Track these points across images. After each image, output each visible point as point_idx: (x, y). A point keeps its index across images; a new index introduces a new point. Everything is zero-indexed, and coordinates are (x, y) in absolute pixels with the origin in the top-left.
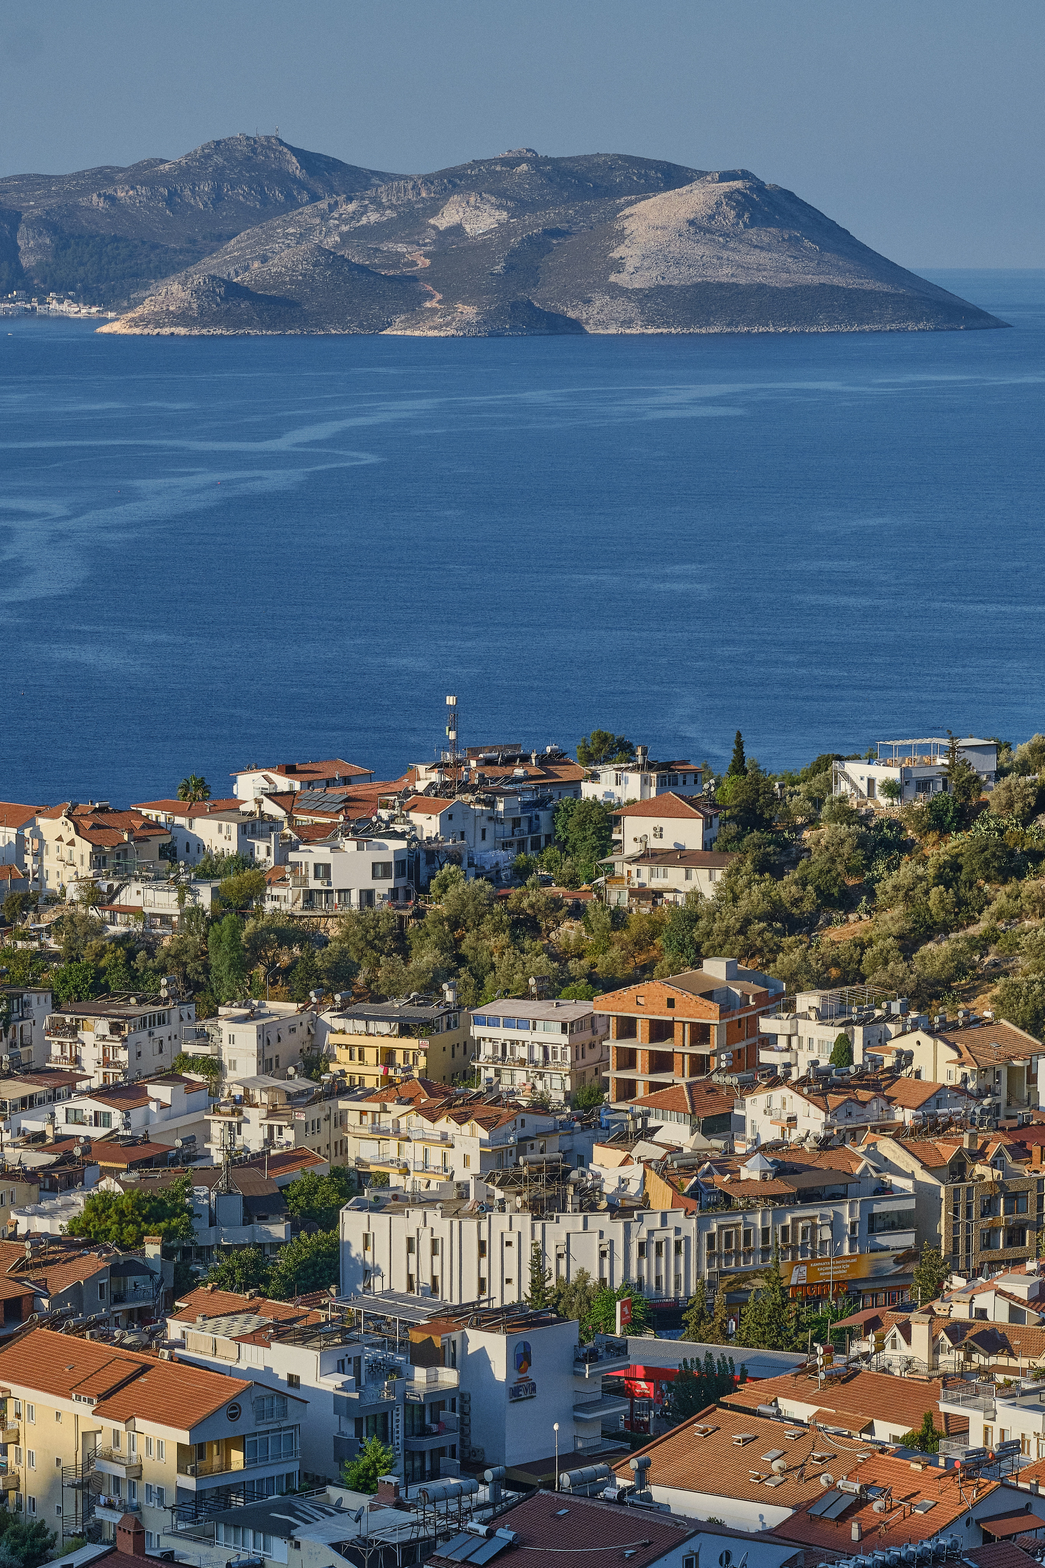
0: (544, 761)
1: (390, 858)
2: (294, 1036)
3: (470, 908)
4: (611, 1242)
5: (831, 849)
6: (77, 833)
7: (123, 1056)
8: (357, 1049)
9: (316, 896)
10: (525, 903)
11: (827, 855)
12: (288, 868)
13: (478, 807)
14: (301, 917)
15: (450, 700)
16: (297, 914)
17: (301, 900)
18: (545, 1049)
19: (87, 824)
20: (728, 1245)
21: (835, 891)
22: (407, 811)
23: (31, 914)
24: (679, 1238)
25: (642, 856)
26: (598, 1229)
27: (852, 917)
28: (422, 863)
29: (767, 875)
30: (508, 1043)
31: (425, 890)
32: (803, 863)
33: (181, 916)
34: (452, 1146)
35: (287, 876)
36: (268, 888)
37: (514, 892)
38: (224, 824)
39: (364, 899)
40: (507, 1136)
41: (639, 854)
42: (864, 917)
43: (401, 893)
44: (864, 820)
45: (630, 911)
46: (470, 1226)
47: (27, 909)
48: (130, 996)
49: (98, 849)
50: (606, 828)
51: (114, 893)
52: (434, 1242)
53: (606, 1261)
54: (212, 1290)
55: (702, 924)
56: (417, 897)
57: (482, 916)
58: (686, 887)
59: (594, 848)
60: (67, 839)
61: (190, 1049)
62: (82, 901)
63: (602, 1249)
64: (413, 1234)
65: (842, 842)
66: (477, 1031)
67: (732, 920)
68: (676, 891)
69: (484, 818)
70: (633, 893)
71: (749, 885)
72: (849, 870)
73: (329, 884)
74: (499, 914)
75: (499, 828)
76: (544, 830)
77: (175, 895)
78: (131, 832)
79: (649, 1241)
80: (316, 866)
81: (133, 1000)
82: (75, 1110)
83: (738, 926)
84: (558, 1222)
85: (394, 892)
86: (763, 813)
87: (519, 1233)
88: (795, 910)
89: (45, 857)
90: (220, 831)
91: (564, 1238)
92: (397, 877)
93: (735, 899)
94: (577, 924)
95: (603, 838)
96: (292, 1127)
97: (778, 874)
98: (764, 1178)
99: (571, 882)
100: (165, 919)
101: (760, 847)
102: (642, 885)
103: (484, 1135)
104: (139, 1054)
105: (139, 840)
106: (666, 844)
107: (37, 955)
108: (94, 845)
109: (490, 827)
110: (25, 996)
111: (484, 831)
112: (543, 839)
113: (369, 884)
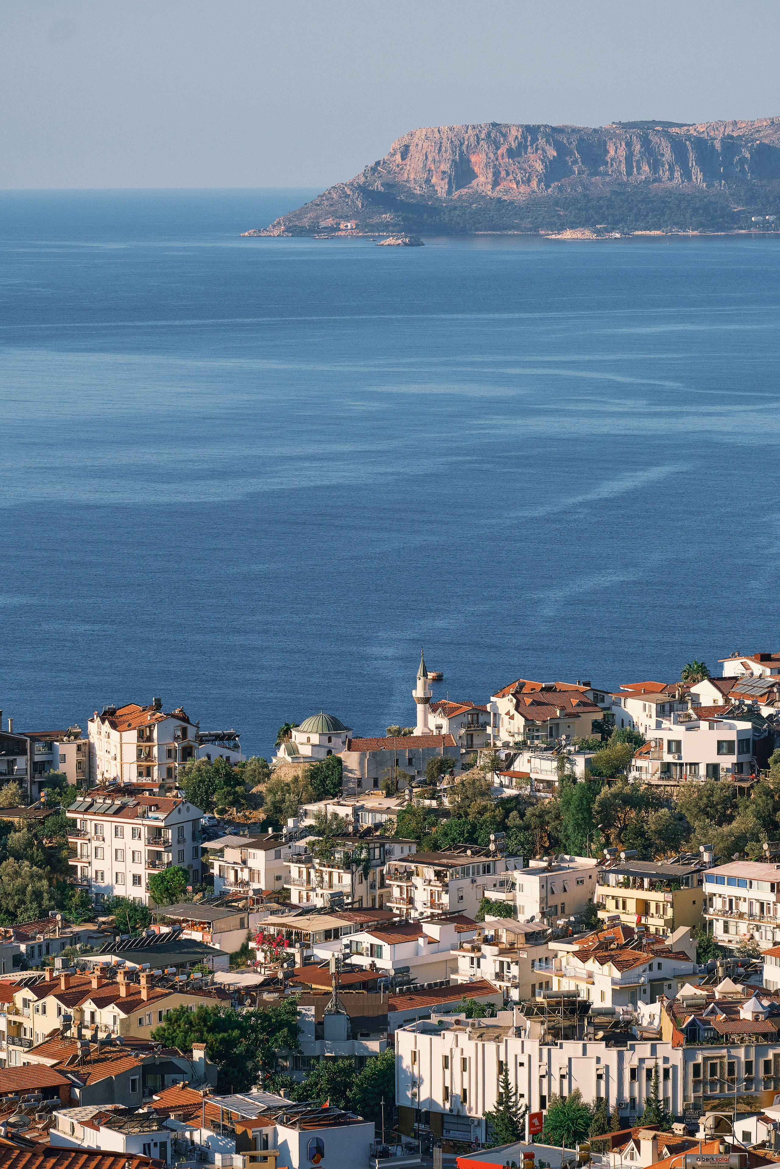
1: (734, 737)
2: (580, 887)
4: (607, 1067)
6: (517, 709)
7: (445, 899)
8: (621, 899)
9: (673, 768)
14: (657, 786)
16: (653, 783)
17: (659, 772)
18: (762, 904)
19: (529, 700)
20: (713, 1073)
23: (447, 776)
24: (667, 1066)
26: (595, 1056)
30: (734, 899)
31: (765, 765)
33: (560, 782)
34: (593, 983)
35: (651, 750)
38: (647, 703)
39: (711, 772)
40: (640, 976)
43: (745, 768)
46: (490, 1047)
48: (466, 848)
49: (531, 723)
52: (464, 1060)
53: (603, 1083)
54: (184, 1087)
56: (758, 771)
60: (511, 714)
61: (493, 895)
63: (599, 1072)
64: (448, 1054)
66: (709, 888)
73: (680, 758)
77: (555, 764)
78: (564, 709)
79: (640, 1067)
80: (669, 742)
81: (469, 852)
82: (357, 942)
84: (561, 1047)
85: (739, 767)
87: (530, 1056)
89: (501, 729)
91: (567, 1063)
92: (739, 754)
96: (517, 963)
98: (756, 1019)
100: (549, 784)
103: (617, 974)
104: (461, 898)
105: (570, 716)
107: (430, 811)
108: (526, 720)
110: (387, 846)
113: (715, 759)
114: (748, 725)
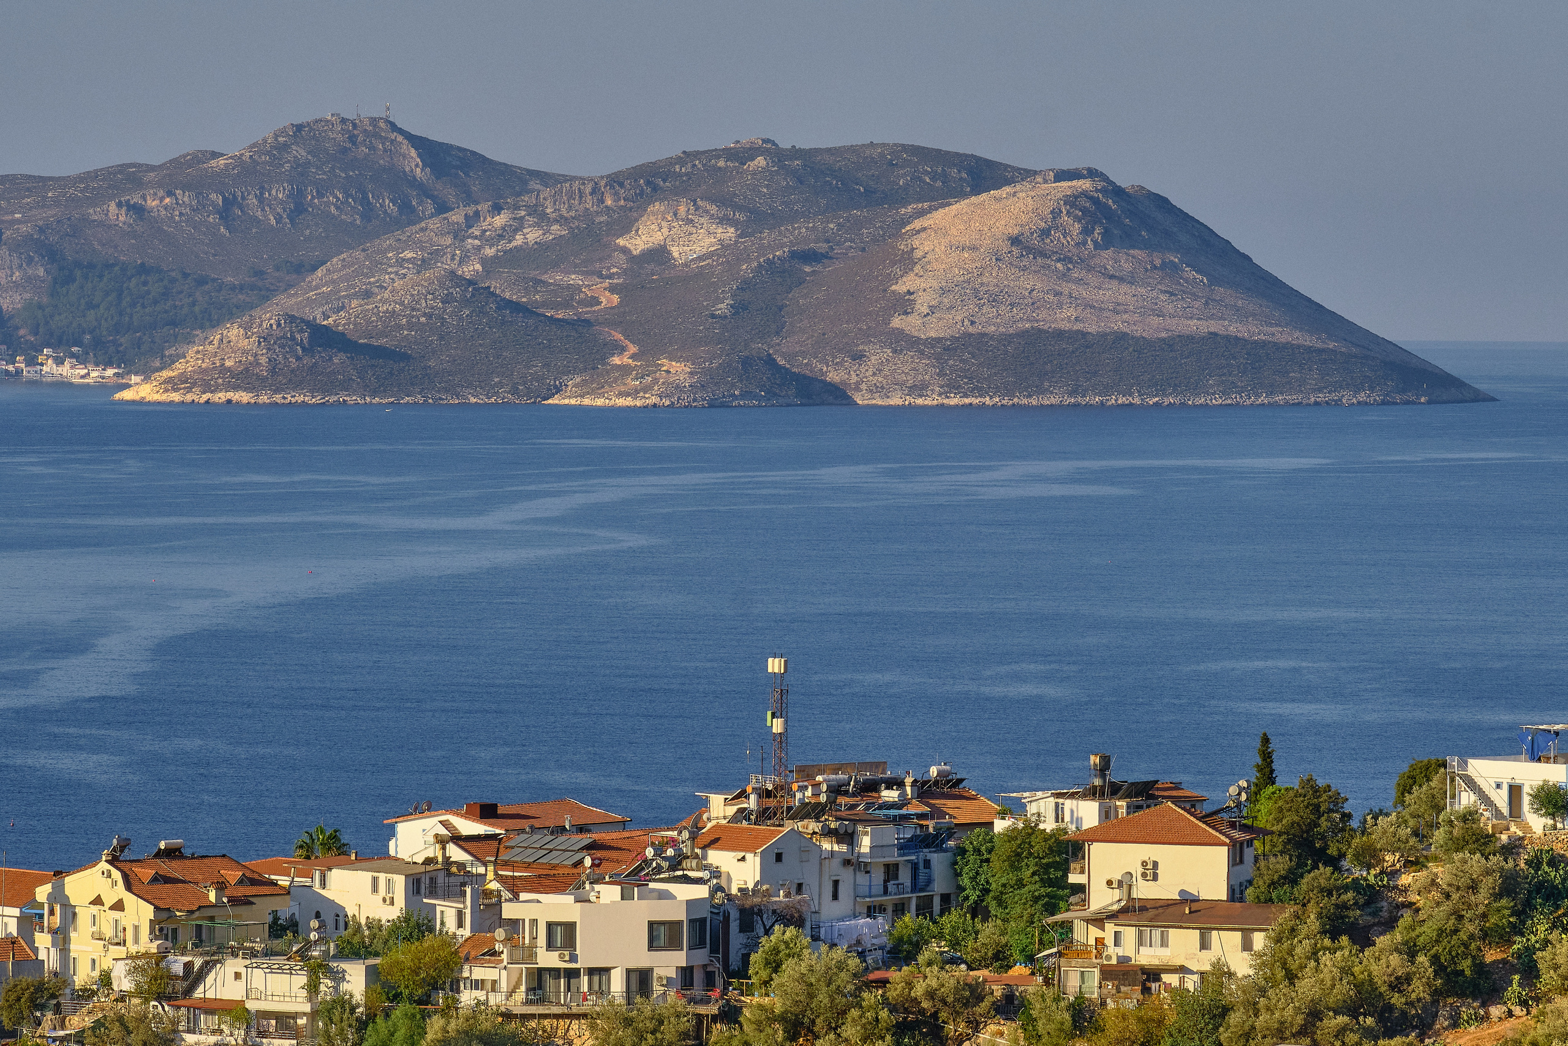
0: (925, 790)
1: (681, 915)
3: (823, 998)
5: (1455, 896)
6: (129, 887)
9: (549, 982)
10: (919, 990)
11: (1447, 907)
12: (500, 934)
13: (826, 846)
14: (525, 1017)
15: (775, 665)
16: (519, 1010)
17: (523, 988)
19: (146, 873)
21: (1466, 965)
22: (704, 848)
23: (49, 1015)
25: (1124, 911)
27: (1496, 1011)
28: (734, 926)
29: (1344, 940)
31: (742, 973)
32: (1407, 917)
33: (313, 1015)
35: (498, 947)
36: (466, 967)
37: (895, 975)
38: (382, 877)
39: (634, 987)
41: (1115, 907)
42: (1517, 1010)
43: (698, 977)
44: (1511, 849)
45: (1103, 1004)
47: (42, 1007)
49: (165, 915)
50: (1056, 866)
51: (194, 977)
55: (1235, 1018)
56: (727, 984)
57: (844, 1013)
58: (1202, 962)
59: (1036, 899)
60: (109, 900)
62: (139, 992)
65: (1474, 887)
67: (1289, 1012)
68: (1182, 970)
69: (836, 862)
70: (1107, 973)
71: (1314, 955)
72: (1485, 935)
73: (573, 958)
74: (874, 1008)
75: (862, 878)
76: (939, 887)
77: (302, 979)
78: (221, 887)
80: (550, 926)
83: (1300, 1020)
85: (686, 974)
86: (1326, 847)
88: (1397, 1000)
89: (73, 935)
90: (375, 889)
92: (690, 948)
93: (1291, 977)
94: (1007, 1028)
95: (1050, 883)
97: (1363, 939)
99: (996, 957)
101: (1330, 894)
102: (1124, 960)
105: (234, 901)
106: (1164, 890)
108: (157, 908)
109: (847, 877)
111: (836, 883)
112: (937, 901)
113: (643, 958)
114: (701, 892)
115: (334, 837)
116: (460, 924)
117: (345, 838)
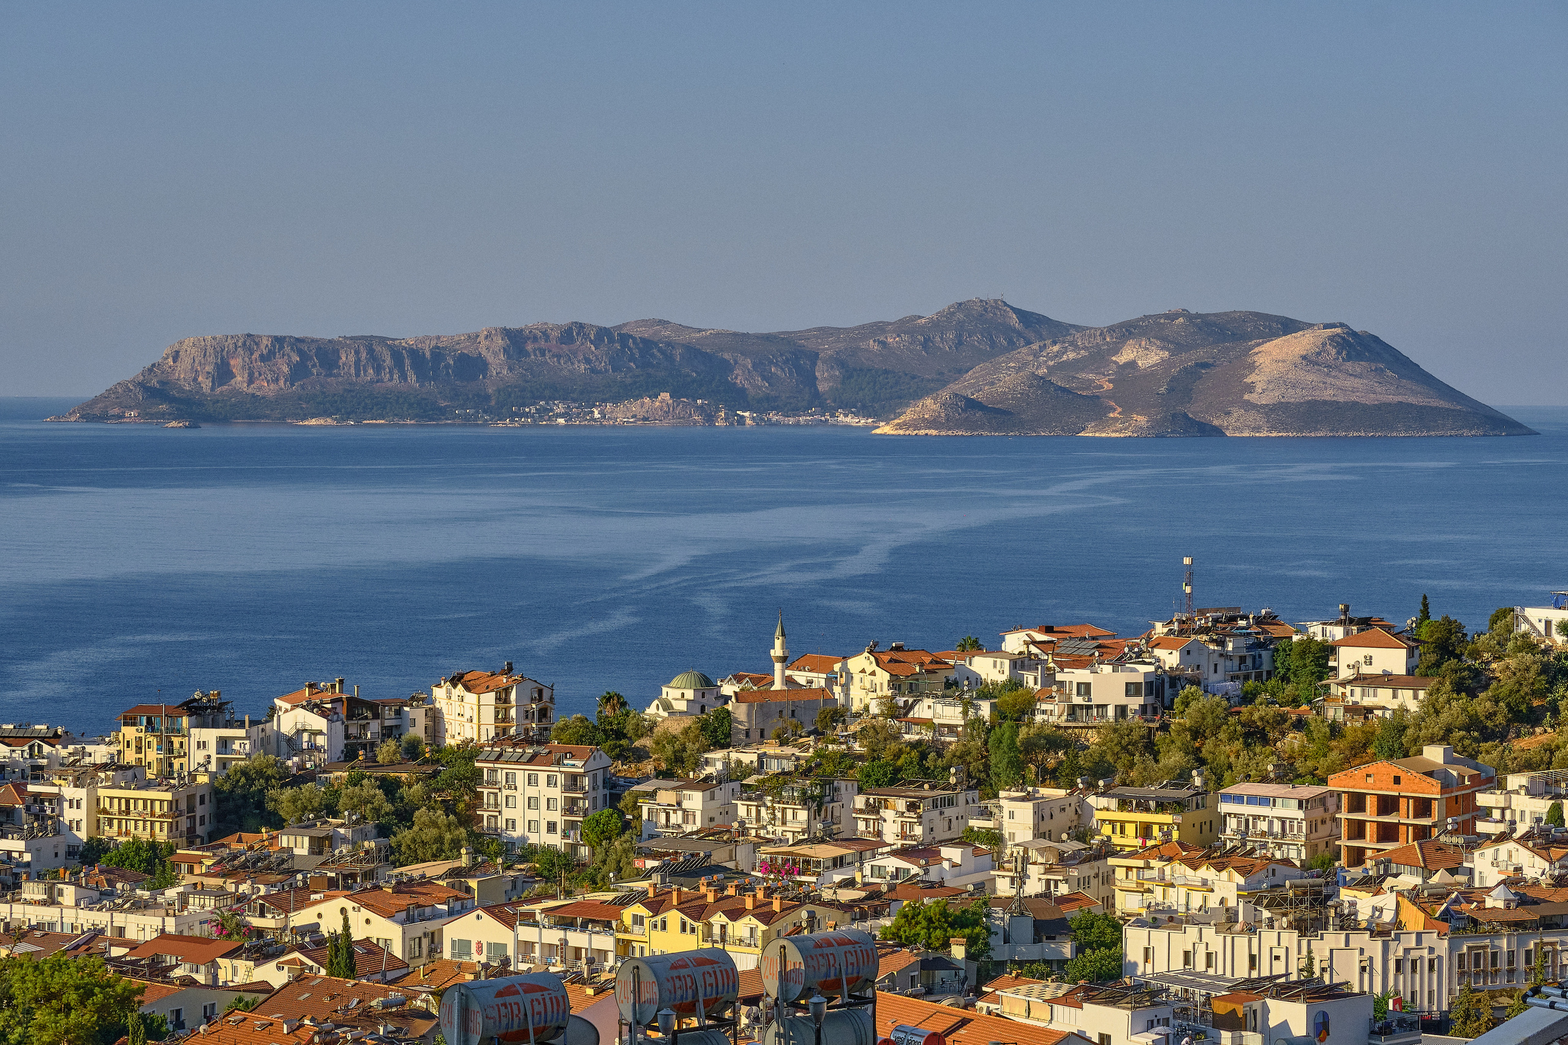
0: (1259, 621)
1: (1141, 680)
2: (1063, 814)
3: (1209, 720)
4: (1371, 959)
5: (1518, 674)
6: (878, 666)
7: (918, 830)
8: (1118, 824)
9: (1078, 711)
10: (1256, 716)
11: (1514, 679)
12: (1055, 688)
13: (1212, 647)
14: (1066, 728)
15: (1187, 561)
16: (1063, 725)
17: (1065, 714)
18: (1283, 823)
19: (886, 658)
20: (1477, 965)
21: (1523, 707)
22: (1152, 648)
23: (840, 725)
24: (1433, 956)
25: (1355, 679)
26: (1359, 946)
27: (1538, 730)
28: (1167, 686)
29: (1463, 694)
30: (1251, 819)
31: (1171, 708)
32: (1494, 684)
33: (965, 726)
34: (1212, 891)
35: (1054, 694)
36: (1038, 704)
37: (1244, 709)
38: (998, 660)
39: (1119, 714)
40: (1260, 882)
41: (1351, 678)
42: (1549, 730)
43: (1149, 709)
44: (1546, 651)
45: (1345, 724)
46: (1242, 942)
47: (836, 721)
48: (924, 783)
49: (895, 678)
50: (1323, 658)
51: (909, 708)
52: (1209, 955)
53: (1366, 976)
54: (1016, 977)
55: (1410, 732)
56: (1163, 713)
57: (1219, 727)
58: (1394, 704)
59: (1313, 673)
60: (869, 670)
61: (976, 823)
62: (882, 714)
63: (1363, 964)
64: (1190, 948)
65: (1527, 669)
66: (1224, 808)
67: (1436, 729)
68: (1384, 708)
69: (1216, 655)
70: (1347, 709)
71: (1449, 701)
72: (1534, 693)
73: (1090, 700)
74: (1234, 725)
75: (1229, 663)
76: (1266, 667)
77: (960, 709)
78: (922, 665)
79: (1405, 958)
80: (1078, 684)
81: (926, 786)
82: (879, 867)
83: (1441, 733)
84: (1322, 939)
85: (1144, 707)
86: (1455, 649)
87: (1287, 948)
88: (1489, 724)
89: (851, 687)
90: (995, 666)
91: (1328, 954)
92: (1145, 696)
93: (1437, 712)
94: (1299, 735)
95: (1320, 666)
96: (1067, 881)
97: (1472, 694)
98: (1508, 908)
99: (1293, 701)
100: (952, 728)
101: (1456, 672)
102: (1355, 703)
103: (1241, 880)
104: (932, 830)
105: (928, 671)
106: (1375, 669)
107: (844, 756)
108: (891, 675)
109: (1221, 662)
110: (836, 782)
111: (1216, 665)
112: (1265, 674)
113: (1123, 700)
114: (1151, 669)
115: (976, 642)
116: (1036, 683)
117: (980, 642)
